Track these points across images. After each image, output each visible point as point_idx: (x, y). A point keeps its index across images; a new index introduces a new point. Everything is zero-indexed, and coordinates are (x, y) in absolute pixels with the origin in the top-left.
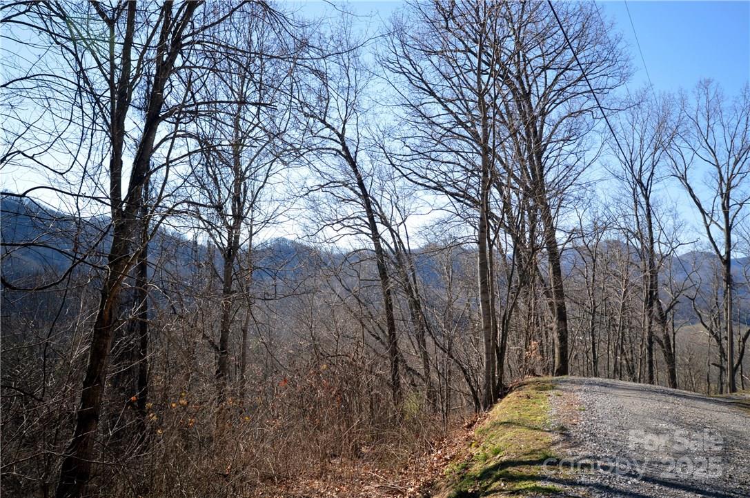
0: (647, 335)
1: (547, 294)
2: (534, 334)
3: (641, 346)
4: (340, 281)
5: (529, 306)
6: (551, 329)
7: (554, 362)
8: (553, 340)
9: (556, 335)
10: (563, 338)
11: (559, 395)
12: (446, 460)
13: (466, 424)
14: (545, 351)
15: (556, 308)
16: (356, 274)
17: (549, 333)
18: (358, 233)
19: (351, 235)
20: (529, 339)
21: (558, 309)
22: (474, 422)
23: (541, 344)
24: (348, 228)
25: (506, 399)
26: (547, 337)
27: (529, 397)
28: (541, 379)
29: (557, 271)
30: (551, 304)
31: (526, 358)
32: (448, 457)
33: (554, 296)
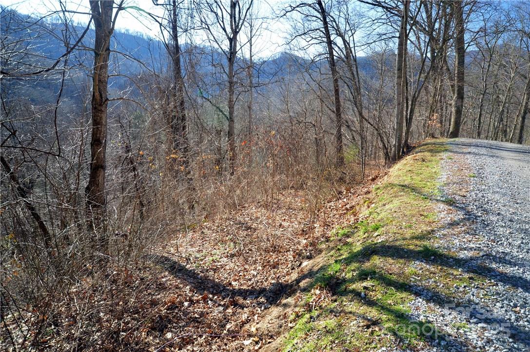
0: (523, 108)
1: (451, 79)
2: (437, 108)
3: (518, 116)
4: (310, 75)
5: (435, 88)
6: (451, 105)
7: (450, 128)
8: (451, 112)
9: (453, 110)
10: (459, 112)
11: (450, 159)
12: (347, 209)
13: (371, 178)
14: (444, 120)
15: (456, 89)
16: (318, 70)
17: (448, 107)
18: (321, 43)
19: (317, 44)
20: (433, 111)
21: (458, 90)
22: (377, 177)
23: (442, 115)
24: (315, 40)
25: (403, 161)
26: (446, 110)
27: (424, 161)
28: (438, 141)
29: (461, 62)
30: (453, 86)
31: (429, 125)
32: (348, 206)
33: (456, 81)
